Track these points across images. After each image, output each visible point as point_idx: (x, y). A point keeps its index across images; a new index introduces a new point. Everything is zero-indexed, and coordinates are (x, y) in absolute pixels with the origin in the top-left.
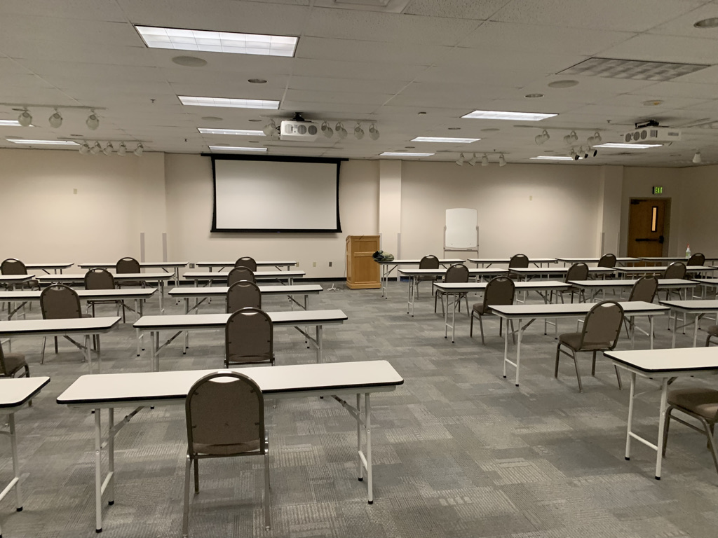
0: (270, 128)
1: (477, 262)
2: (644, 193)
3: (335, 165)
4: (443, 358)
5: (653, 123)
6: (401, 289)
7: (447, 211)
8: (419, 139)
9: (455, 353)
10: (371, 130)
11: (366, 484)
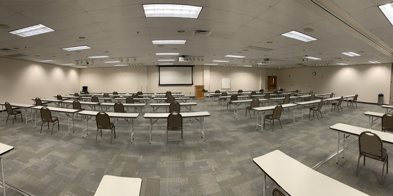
0: (176, 59)
1: (230, 92)
2: (271, 75)
3: (191, 67)
4: (221, 114)
5: (268, 60)
6: (210, 99)
7: (222, 79)
8: (214, 61)
9: (224, 113)
10: (202, 59)
11: (203, 138)
